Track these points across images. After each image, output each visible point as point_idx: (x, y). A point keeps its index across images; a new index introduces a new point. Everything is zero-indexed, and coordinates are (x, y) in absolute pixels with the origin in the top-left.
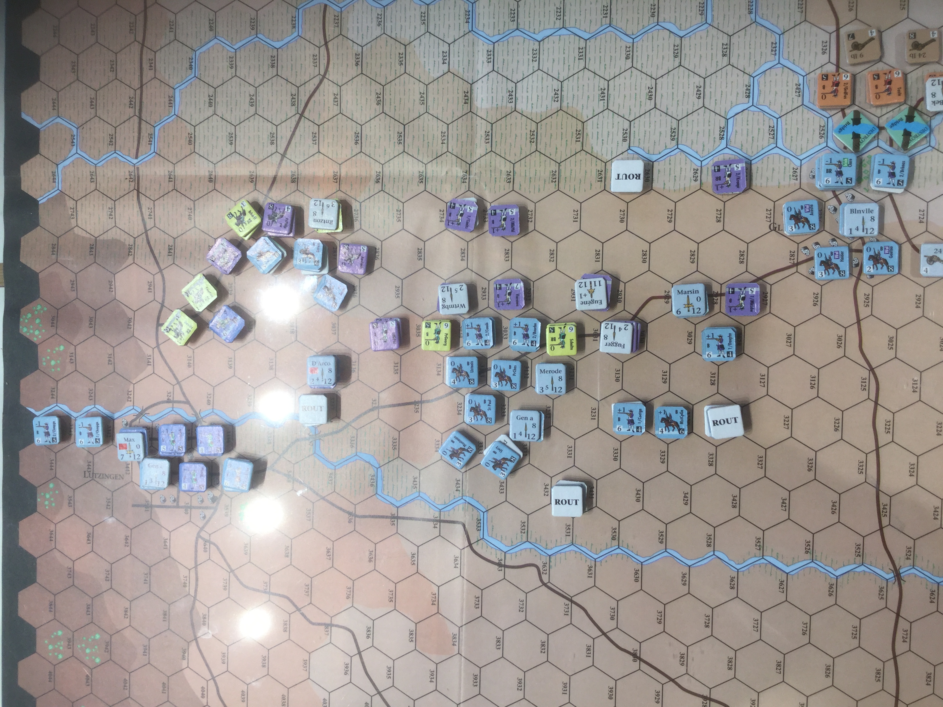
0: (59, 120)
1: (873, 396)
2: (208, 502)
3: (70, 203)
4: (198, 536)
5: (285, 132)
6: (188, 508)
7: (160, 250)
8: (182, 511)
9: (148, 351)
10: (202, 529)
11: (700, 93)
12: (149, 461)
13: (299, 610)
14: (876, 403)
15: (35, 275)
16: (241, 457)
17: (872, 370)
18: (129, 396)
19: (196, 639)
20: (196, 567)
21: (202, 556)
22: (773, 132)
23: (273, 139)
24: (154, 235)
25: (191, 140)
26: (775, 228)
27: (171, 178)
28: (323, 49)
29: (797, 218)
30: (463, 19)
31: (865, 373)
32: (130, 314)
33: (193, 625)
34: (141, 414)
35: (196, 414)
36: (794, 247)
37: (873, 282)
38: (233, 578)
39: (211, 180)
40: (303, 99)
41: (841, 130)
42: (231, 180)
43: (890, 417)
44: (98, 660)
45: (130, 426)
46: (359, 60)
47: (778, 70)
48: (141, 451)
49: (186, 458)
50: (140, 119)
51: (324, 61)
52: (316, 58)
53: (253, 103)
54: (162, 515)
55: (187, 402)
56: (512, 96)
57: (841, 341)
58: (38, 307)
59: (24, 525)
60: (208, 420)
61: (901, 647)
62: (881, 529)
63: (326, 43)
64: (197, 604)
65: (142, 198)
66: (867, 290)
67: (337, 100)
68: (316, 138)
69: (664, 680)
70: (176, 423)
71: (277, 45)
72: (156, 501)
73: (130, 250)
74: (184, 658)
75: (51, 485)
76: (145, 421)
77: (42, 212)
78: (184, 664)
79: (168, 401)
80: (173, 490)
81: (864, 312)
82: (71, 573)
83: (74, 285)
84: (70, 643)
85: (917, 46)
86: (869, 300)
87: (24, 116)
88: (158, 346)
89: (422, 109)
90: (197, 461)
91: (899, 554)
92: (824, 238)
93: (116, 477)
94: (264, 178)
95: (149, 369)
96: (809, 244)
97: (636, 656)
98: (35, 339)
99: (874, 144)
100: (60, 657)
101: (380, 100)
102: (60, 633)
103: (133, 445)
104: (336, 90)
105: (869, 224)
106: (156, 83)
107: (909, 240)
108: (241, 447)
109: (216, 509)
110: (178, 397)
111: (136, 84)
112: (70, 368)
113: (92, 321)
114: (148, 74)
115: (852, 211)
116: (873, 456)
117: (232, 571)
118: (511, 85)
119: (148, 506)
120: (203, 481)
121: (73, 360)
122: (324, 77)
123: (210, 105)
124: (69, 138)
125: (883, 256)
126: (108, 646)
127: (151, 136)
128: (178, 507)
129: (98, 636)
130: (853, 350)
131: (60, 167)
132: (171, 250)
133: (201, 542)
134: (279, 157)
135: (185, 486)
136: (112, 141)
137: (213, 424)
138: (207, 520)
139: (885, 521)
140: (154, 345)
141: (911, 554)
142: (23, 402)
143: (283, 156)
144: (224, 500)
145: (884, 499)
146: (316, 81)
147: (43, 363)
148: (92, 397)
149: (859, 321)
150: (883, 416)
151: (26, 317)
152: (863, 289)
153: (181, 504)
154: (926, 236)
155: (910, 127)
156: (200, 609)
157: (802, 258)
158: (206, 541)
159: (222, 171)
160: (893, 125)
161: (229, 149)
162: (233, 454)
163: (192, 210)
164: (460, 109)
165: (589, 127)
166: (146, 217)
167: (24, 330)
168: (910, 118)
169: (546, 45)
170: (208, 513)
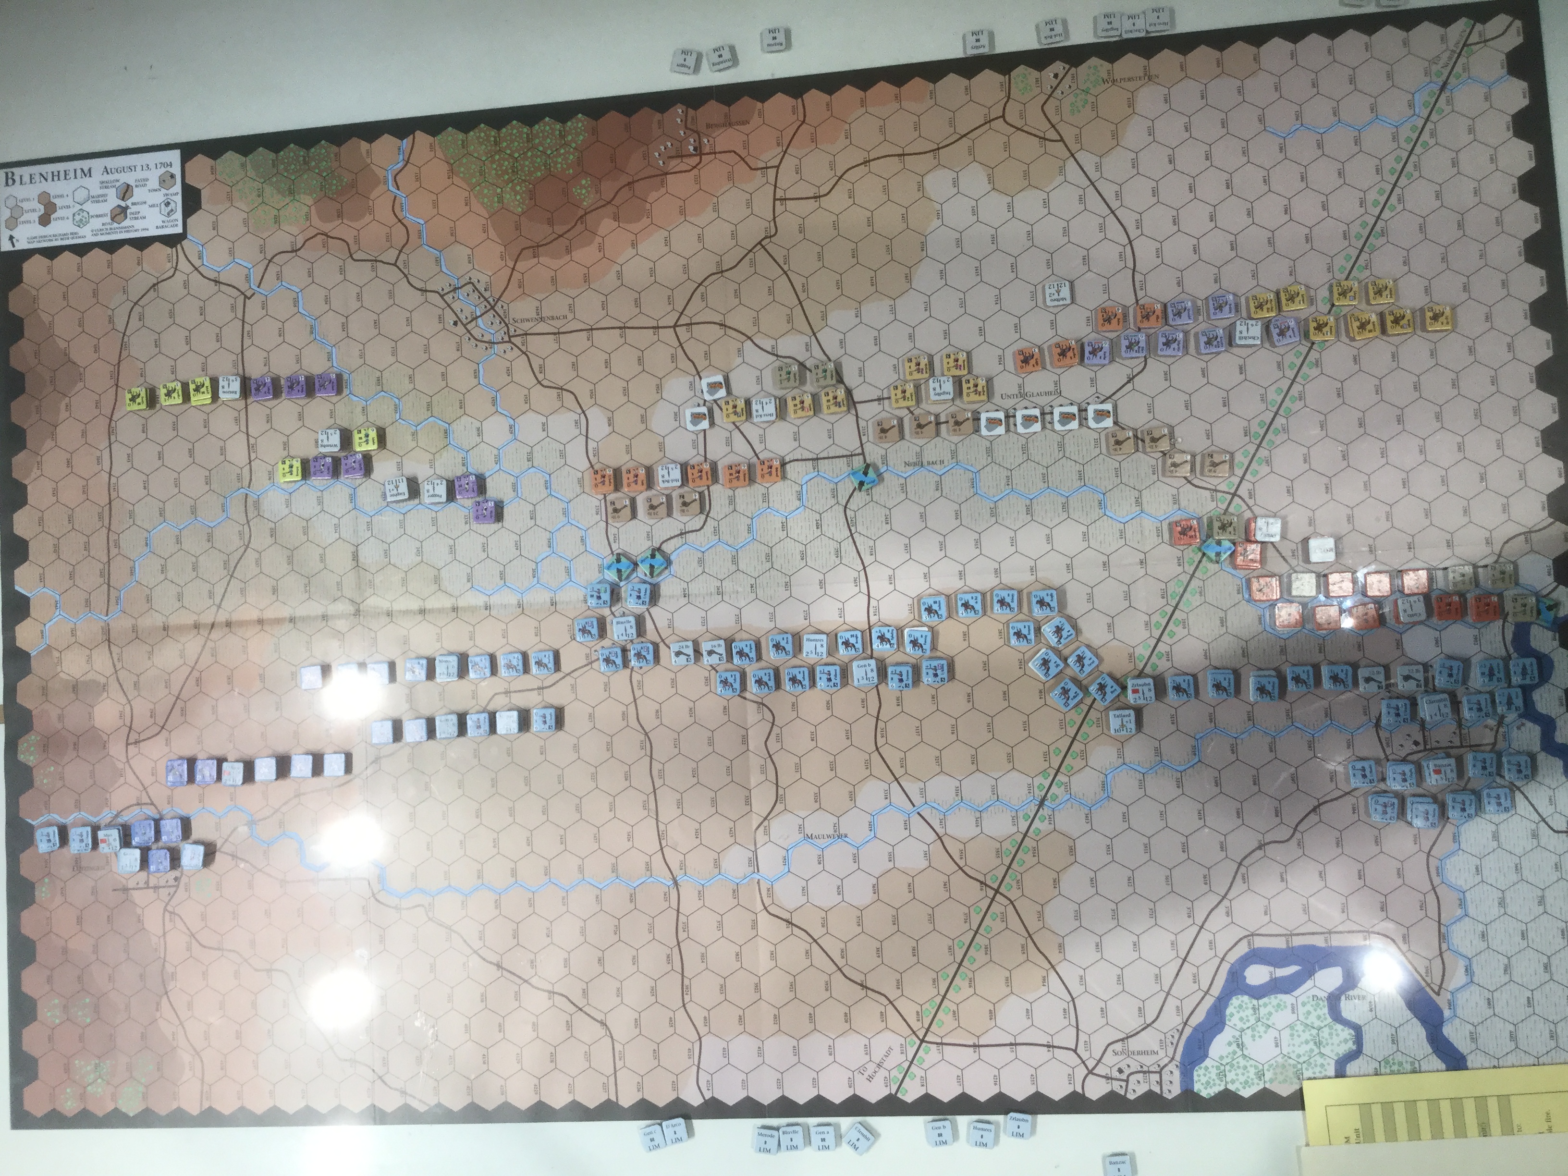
0: (45, 590)
1: (649, 753)
2: (172, 882)
3: (56, 654)
4: (165, 910)
5: (219, 590)
6: (156, 888)
7: (128, 686)
8: (152, 891)
9: (120, 766)
10: (167, 904)
11: (518, 546)
12: (124, 850)
13: (246, 960)
14: (651, 757)
15: (29, 712)
16: (197, 843)
17: (646, 734)
18: (107, 803)
19: (166, 993)
20: (164, 934)
21: (168, 926)
22: (568, 571)
23: (211, 595)
24: (122, 674)
25: (149, 599)
26: (573, 638)
27: (135, 629)
28: (246, 527)
29: (584, 631)
30: (348, 500)
31: (642, 737)
32: (105, 737)
33: (163, 981)
34: (117, 816)
35: (159, 813)
36: (588, 651)
37: (641, 671)
38: (193, 941)
39: (164, 629)
40: (232, 565)
41: (609, 568)
42: (181, 628)
43: (660, 767)
44: (88, 1020)
45: (109, 826)
46: (273, 533)
47: (568, 527)
48: (117, 843)
49: (154, 847)
50: (109, 586)
51: (247, 536)
52: (241, 534)
53: (195, 568)
54: (138, 896)
55: (152, 804)
56: (387, 553)
57: (625, 716)
58: (32, 737)
59: (25, 915)
60: (169, 816)
61: (682, 936)
62: (662, 849)
63: (248, 522)
64: (167, 965)
65: (112, 646)
66: (639, 677)
67: (258, 562)
68: (243, 591)
69: (521, 981)
70: (146, 819)
71: (212, 525)
72: (131, 884)
73: (105, 687)
74: (157, 1010)
75: (46, 880)
76: (120, 820)
77: (34, 663)
78: (158, 1014)
79: (138, 804)
80: (144, 874)
81: (638, 693)
82: (65, 951)
83: (61, 718)
84: (65, 1008)
85: (652, 507)
86: (641, 684)
87: (17, 588)
88: (128, 761)
89: (322, 566)
90: (162, 848)
91: (675, 867)
92: (606, 643)
93: (98, 869)
94: (205, 625)
95: (122, 779)
96: (598, 647)
97: (499, 966)
98: (30, 764)
99: (635, 575)
100: (57, 1021)
101: (290, 560)
102: (56, 1001)
103: (111, 839)
104: (257, 555)
105: (629, 631)
106: (119, 558)
107: (663, 640)
108: (196, 834)
109: (177, 886)
110: (146, 800)
111: (106, 560)
112: (59, 784)
113: (76, 746)
114: (113, 551)
115: (618, 623)
116: (652, 797)
117: (193, 935)
118: (386, 546)
119: (126, 890)
120: (167, 863)
121: (62, 778)
122: (247, 547)
123: (162, 572)
124: (53, 602)
125: (644, 653)
126: (96, 1009)
127: (118, 599)
128: (148, 888)
129: (87, 1000)
130: (633, 722)
131: (47, 626)
132: (136, 685)
133: (167, 915)
134: (214, 608)
135: (152, 868)
136: (88, 603)
137: (172, 818)
138: (171, 896)
139: (664, 843)
140: (125, 760)
141: (683, 866)
142: (22, 815)
143: (219, 607)
144: (184, 880)
145: (662, 827)
146: (243, 549)
147: (37, 783)
148: (78, 806)
149: (635, 700)
150: (656, 766)
151: (22, 745)
152: (636, 677)
153: (151, 885)
154: (674, 637)
155: (653, 562)
156: (169, 969)
157: (594, 658)
158: (171, 913)
159: (173, 621)
160: (642, 561)
161: (178, 605)
162: (190, 841)
163: (151, 653)
164: (349, 564)
165: (443, 573)
166: (116, 660)
167: (21, 757)
168: (653, 556)
169: (408, 516)
170: (172, 890)
